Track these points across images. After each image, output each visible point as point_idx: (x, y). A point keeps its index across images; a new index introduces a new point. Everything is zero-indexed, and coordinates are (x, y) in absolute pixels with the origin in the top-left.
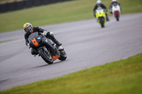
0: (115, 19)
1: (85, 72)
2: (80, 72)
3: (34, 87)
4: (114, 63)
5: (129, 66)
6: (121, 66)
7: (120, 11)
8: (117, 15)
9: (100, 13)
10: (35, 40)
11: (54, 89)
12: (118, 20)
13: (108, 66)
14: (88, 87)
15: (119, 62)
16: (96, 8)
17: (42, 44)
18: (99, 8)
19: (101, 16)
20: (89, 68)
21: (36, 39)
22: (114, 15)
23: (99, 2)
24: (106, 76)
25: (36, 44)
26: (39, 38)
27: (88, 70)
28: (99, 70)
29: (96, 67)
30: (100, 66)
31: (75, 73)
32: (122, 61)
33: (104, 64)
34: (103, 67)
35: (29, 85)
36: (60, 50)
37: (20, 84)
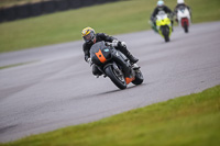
0: (182, 31)
1: (136, 112)
2: (129, 112)
3: (57, 137)
4: (182, 98)
5: (205, 103)
6: (192, 104)
7: (189, 17)
8: (185, 23)
9: (163, 19)
10: (100, 52)
11: (88, 140)
12: (186, 31)
13: (172, 103)
14: (141, 135)
15: (189, 97)
16: (156, 12)
17: (111, 59)
18: (161, 12)
19: (163, 24)
20: (142, 106)
21: (103, 51)
22: (180, 24)
23: (160, 3)
24: (169, 119)
25: (103, 59)
26: (107, 50)
27: (141, 110)
28: (158, 110)
29: (154, 105)
30: (159, 104)
31: (121, 115)
32: (193, 95)
33: (165, 100)
34: (164, 104)
35: (50, 133)
36: (135, 69)
37: (36, 132)
